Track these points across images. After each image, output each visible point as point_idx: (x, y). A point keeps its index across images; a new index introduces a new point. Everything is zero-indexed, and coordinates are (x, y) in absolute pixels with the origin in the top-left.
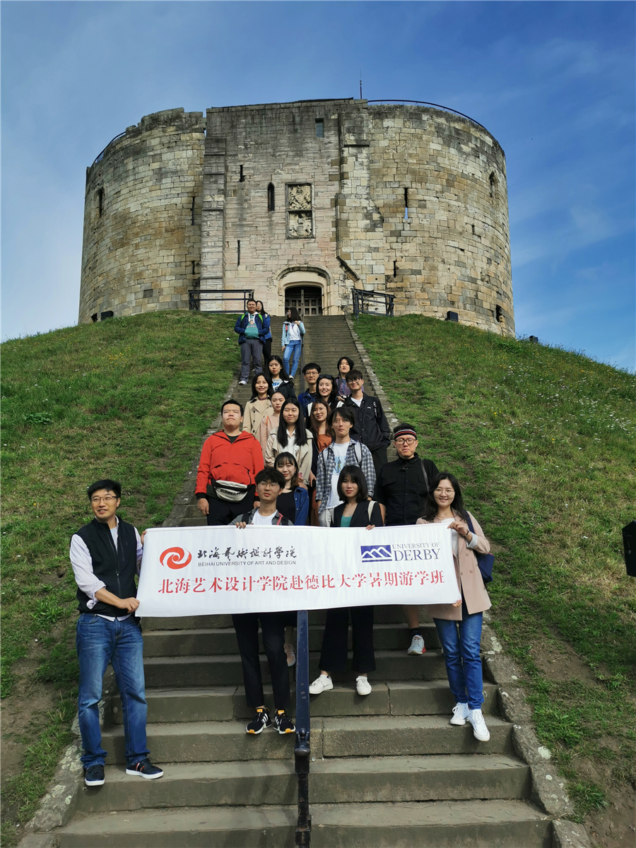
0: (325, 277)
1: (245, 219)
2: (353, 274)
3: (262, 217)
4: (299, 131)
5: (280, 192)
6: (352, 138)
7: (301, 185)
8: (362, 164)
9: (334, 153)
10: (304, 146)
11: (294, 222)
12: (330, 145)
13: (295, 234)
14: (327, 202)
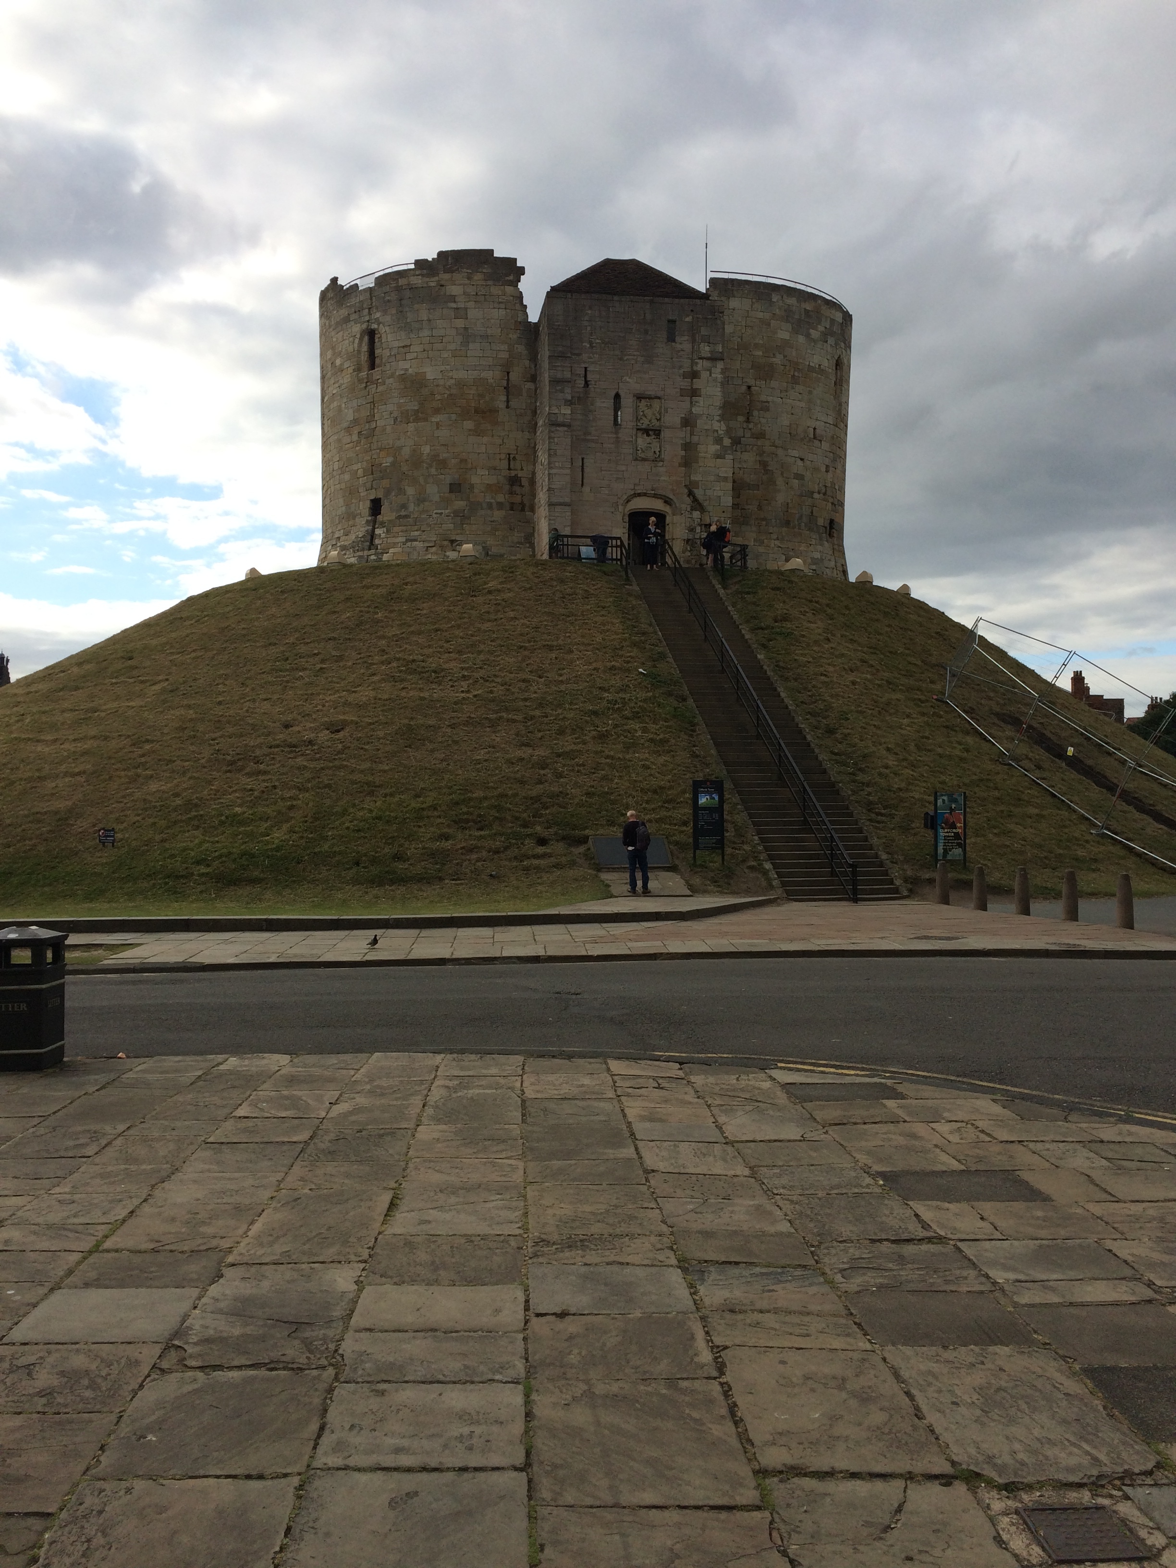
0: (670, 505)
1: (590, 434)
2: (700, 504)
4: (649, 332)
5: (627, 402)
6: (707, 349)
7: (650, 398)
8: (715, 380)
9: (687, 363)
10: (654, 351)
11: (642, 441)
12: (682, 353)
13: (643, 455)
14: (677, 421)
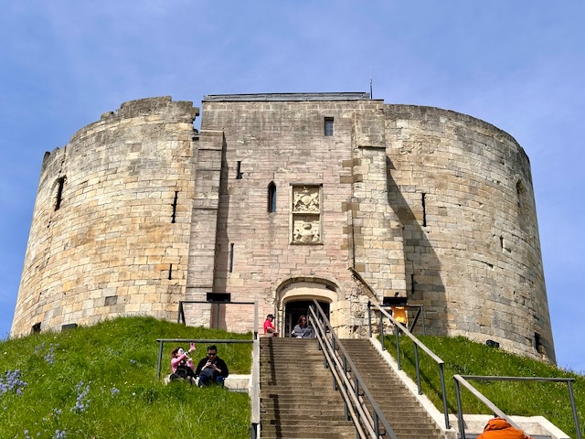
0: (334, 290)
1: (241, 221)
2: (369, 289)
3: (261, 219)
4: (307, 128)
5: (283, 191)
6: (367, 139)
7: (307, 186)
8: (378, 167)
9: (346, 154)
10: (312, 144)
11: (298, 226)
12: (342, 144)
13: (300, 240)
14: (338, 206)
